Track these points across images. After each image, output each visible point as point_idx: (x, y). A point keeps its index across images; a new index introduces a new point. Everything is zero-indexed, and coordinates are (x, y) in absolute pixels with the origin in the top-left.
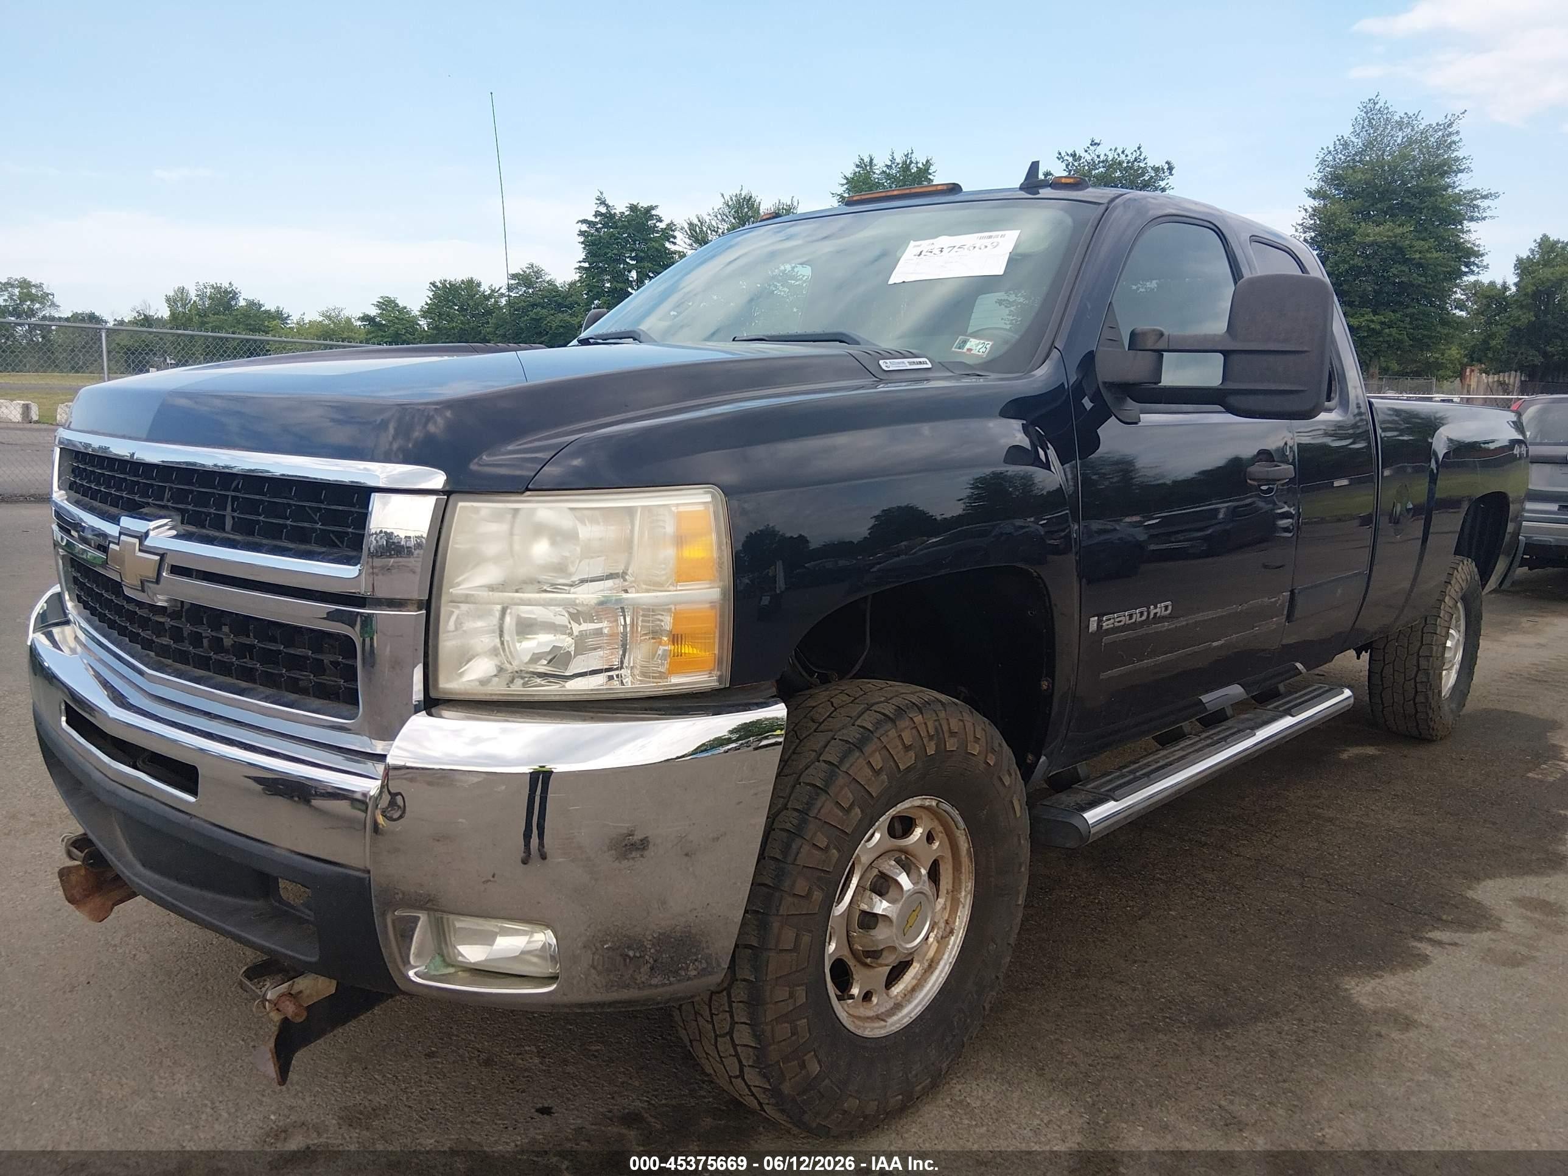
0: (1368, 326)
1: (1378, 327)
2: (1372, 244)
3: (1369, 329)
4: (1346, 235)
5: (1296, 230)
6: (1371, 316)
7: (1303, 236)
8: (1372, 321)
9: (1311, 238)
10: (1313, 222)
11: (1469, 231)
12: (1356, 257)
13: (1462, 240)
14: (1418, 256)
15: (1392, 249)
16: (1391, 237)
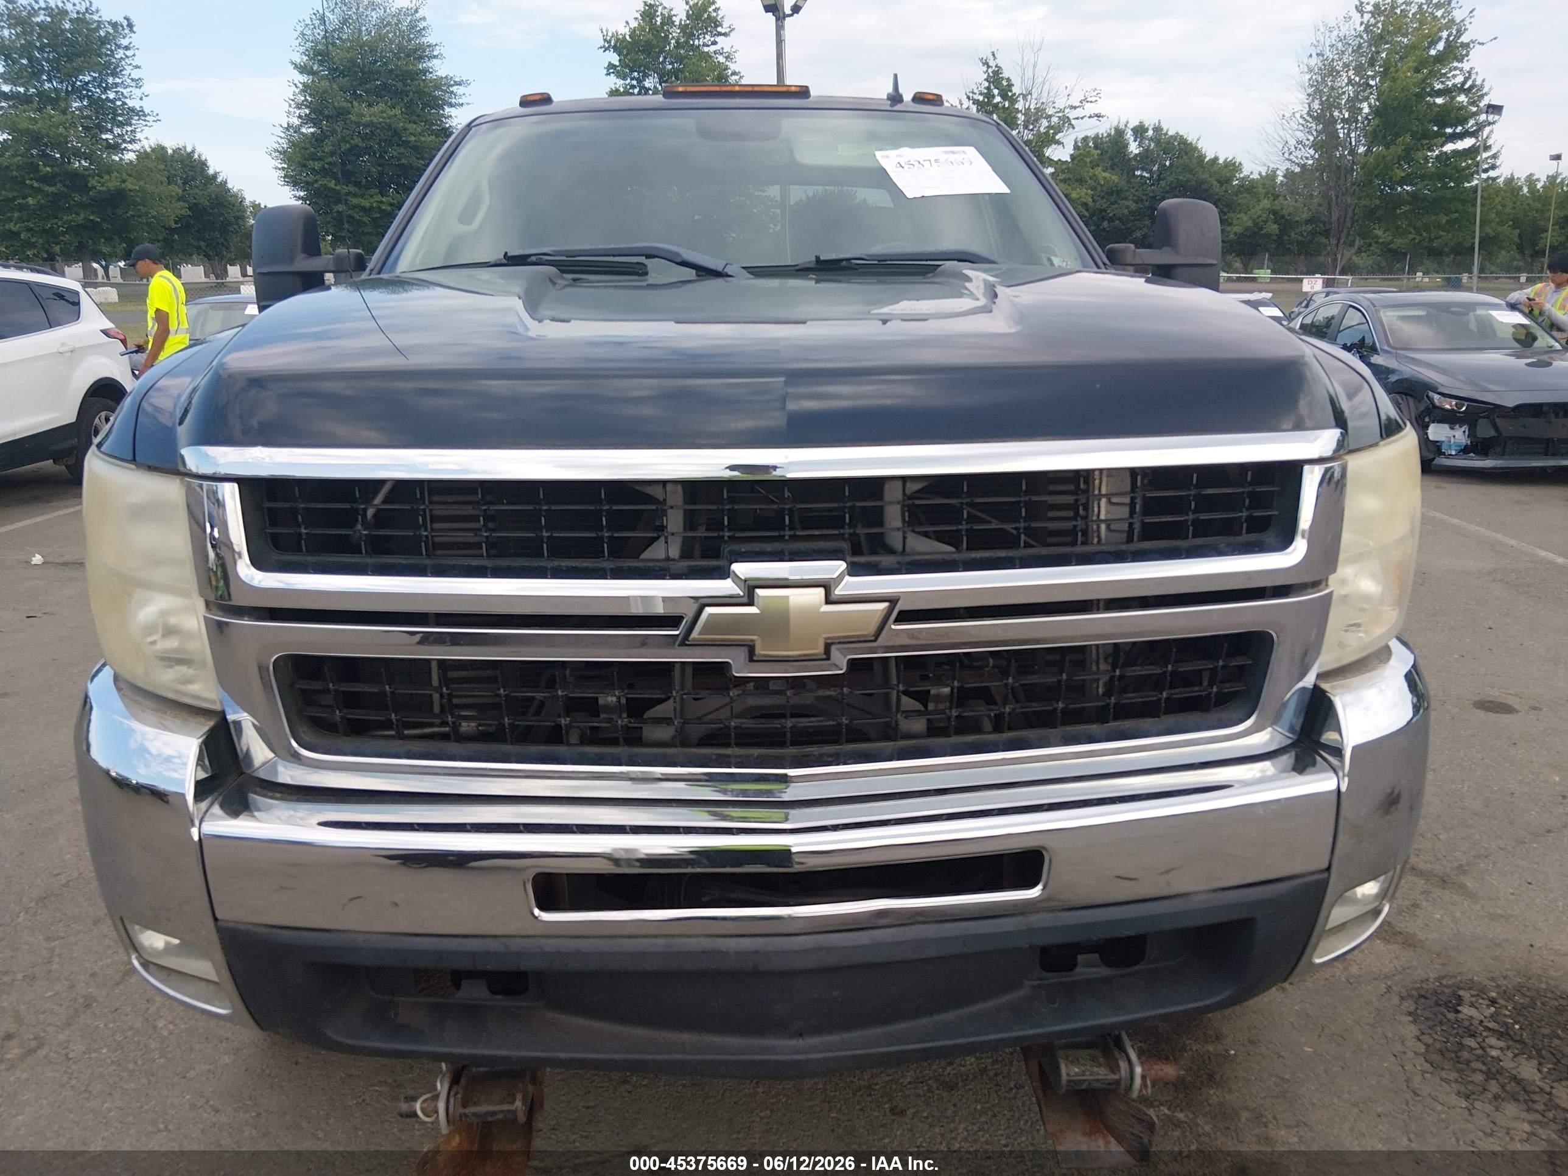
0: (379, 207)
1: (389, 208)
2: (366, 126)
3: (381, 211)
4: (341, 114)
5: (290, 106)
6: (379, 198)
7: (298, 112)
8: (381, 202)
9: (306, 115)
10: (303, 98)
11: (451, 116)
12: (355, 137)
13: (447, 126)
14: (413, 138)
15: (388, 130)
16: (384, 118)
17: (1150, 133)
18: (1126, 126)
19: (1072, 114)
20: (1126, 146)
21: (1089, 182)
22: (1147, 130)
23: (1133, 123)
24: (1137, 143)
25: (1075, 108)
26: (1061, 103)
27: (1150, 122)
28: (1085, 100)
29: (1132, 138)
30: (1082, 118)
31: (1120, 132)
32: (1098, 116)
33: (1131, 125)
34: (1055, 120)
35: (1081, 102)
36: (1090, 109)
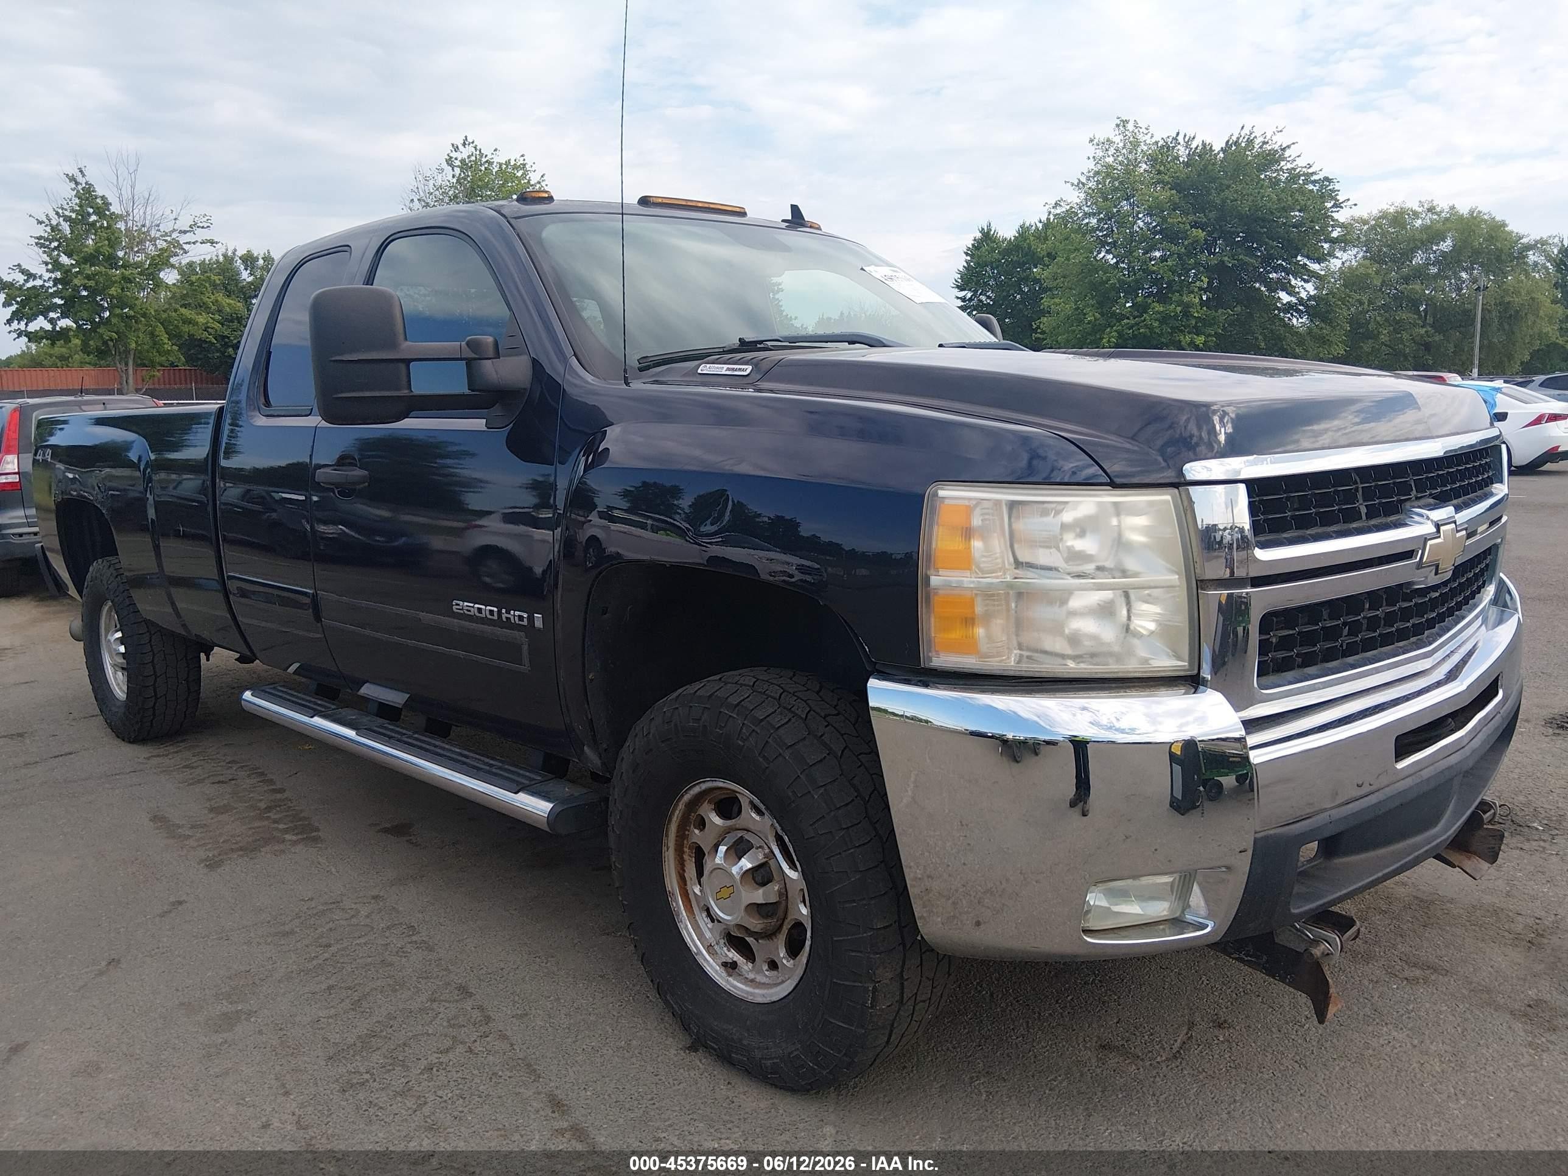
17: (261, 262)
18: (234, 253)
19: (183, 239)
20: (239, 274)
21: (213, 307)
22: (257, 259)
23: (241, 252)
24: (248, 271)
25: (185, 232)
26: (166, 227)
27: (259, 251)
28: (194, 226)
29: (242, 267)
30: (194, 243)
31: (229, 260)
32: (212, 242)
33: (240, 253)
34: (161, 244)
35: (190, 227)
36: (201, 235)
